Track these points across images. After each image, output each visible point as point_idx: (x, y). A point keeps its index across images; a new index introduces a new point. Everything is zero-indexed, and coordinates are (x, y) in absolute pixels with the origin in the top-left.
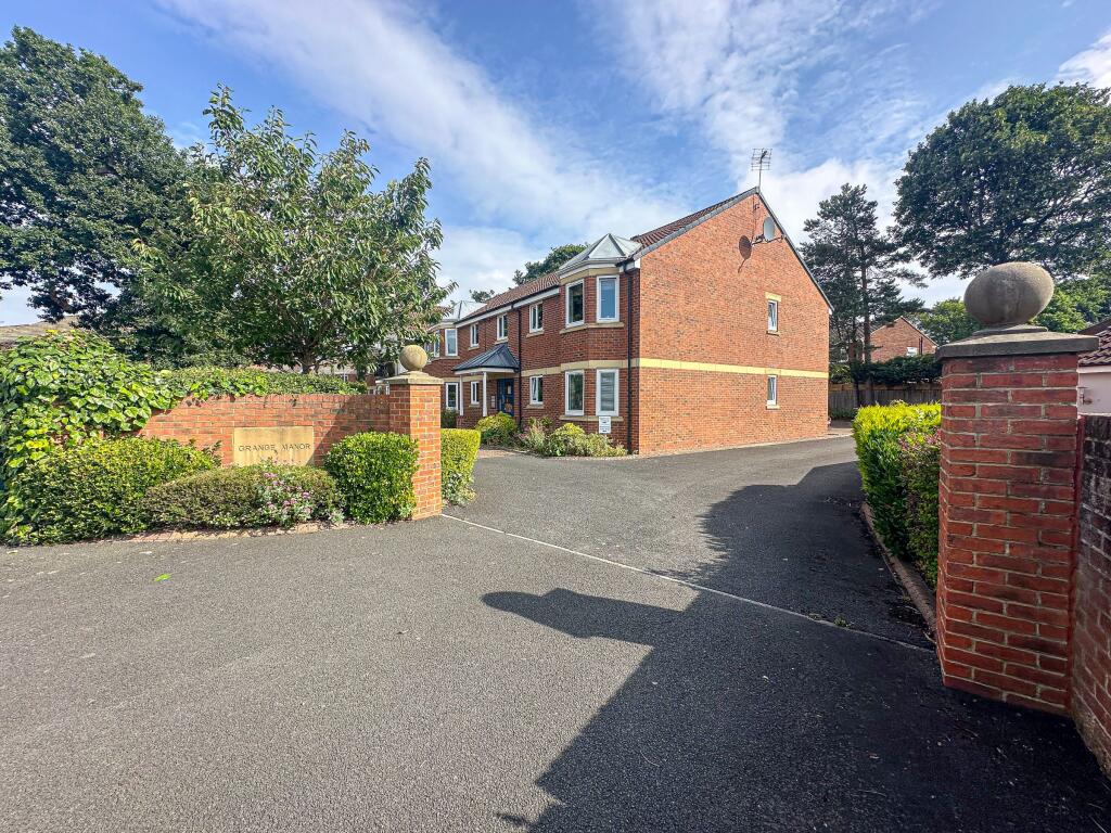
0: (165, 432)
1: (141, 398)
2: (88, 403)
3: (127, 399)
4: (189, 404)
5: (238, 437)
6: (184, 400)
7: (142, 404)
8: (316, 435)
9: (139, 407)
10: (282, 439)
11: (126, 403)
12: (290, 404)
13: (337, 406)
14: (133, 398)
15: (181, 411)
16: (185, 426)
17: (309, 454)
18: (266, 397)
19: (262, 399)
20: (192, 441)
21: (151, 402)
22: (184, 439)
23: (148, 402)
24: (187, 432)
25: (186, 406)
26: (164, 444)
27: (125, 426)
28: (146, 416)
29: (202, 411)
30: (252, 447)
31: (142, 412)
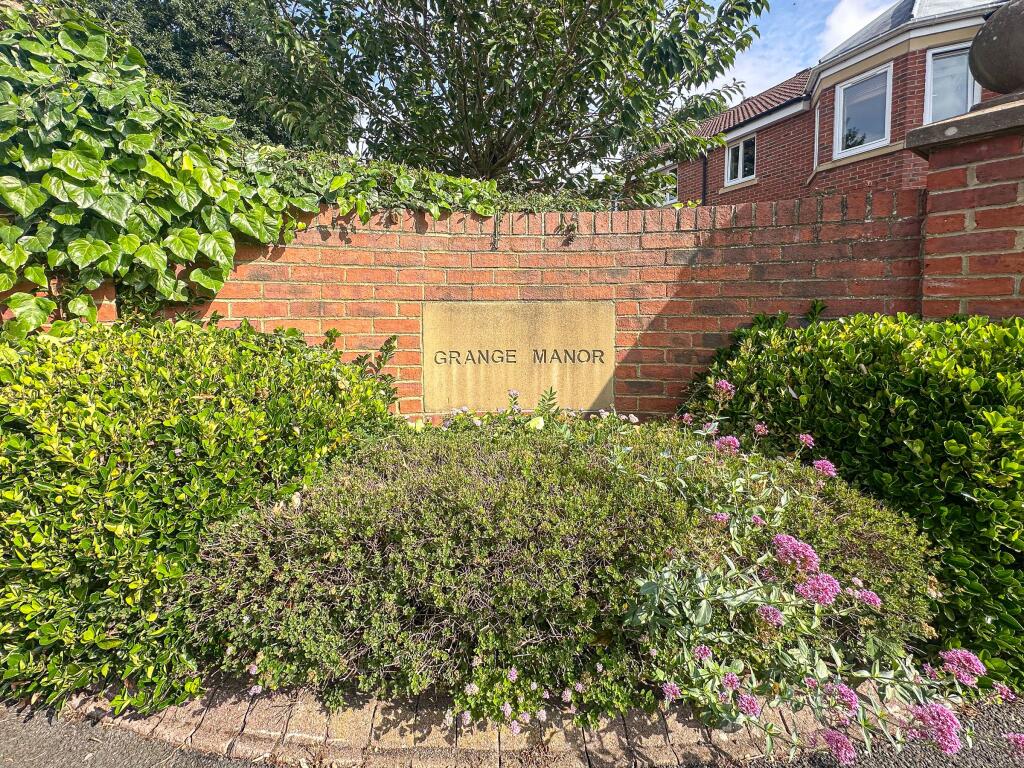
0: (272, 311)
1: (207, 200)
2: (53, 202)
3: (169, 202)
4: (325, 235)
5: (434, 328)
6: (314, 223)
7: (212, 221)
8: (622, 324)
9: (205, 230)
10: (532, 336)
11: (167, 215)
12: (558, 241)
13: (688, 242)
14: (187, 200)
15: (305, 249)
16: (315, 294)
17: (600, 376)
18: (498, 221)
19: (488, 228)
20: (331, 336)
21: (234, 218)
22: (314, 330)
23: (225, 215)
24: (318, 310)
25: (317, 238)
26: (267, 342)
27: (169, 288)
28: (222, 260)
29: (352, 256)
30: (464, 354)
31: (209, 246)
